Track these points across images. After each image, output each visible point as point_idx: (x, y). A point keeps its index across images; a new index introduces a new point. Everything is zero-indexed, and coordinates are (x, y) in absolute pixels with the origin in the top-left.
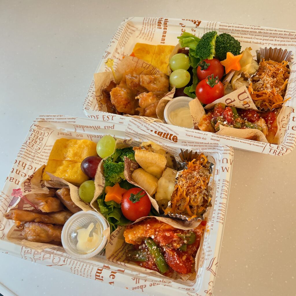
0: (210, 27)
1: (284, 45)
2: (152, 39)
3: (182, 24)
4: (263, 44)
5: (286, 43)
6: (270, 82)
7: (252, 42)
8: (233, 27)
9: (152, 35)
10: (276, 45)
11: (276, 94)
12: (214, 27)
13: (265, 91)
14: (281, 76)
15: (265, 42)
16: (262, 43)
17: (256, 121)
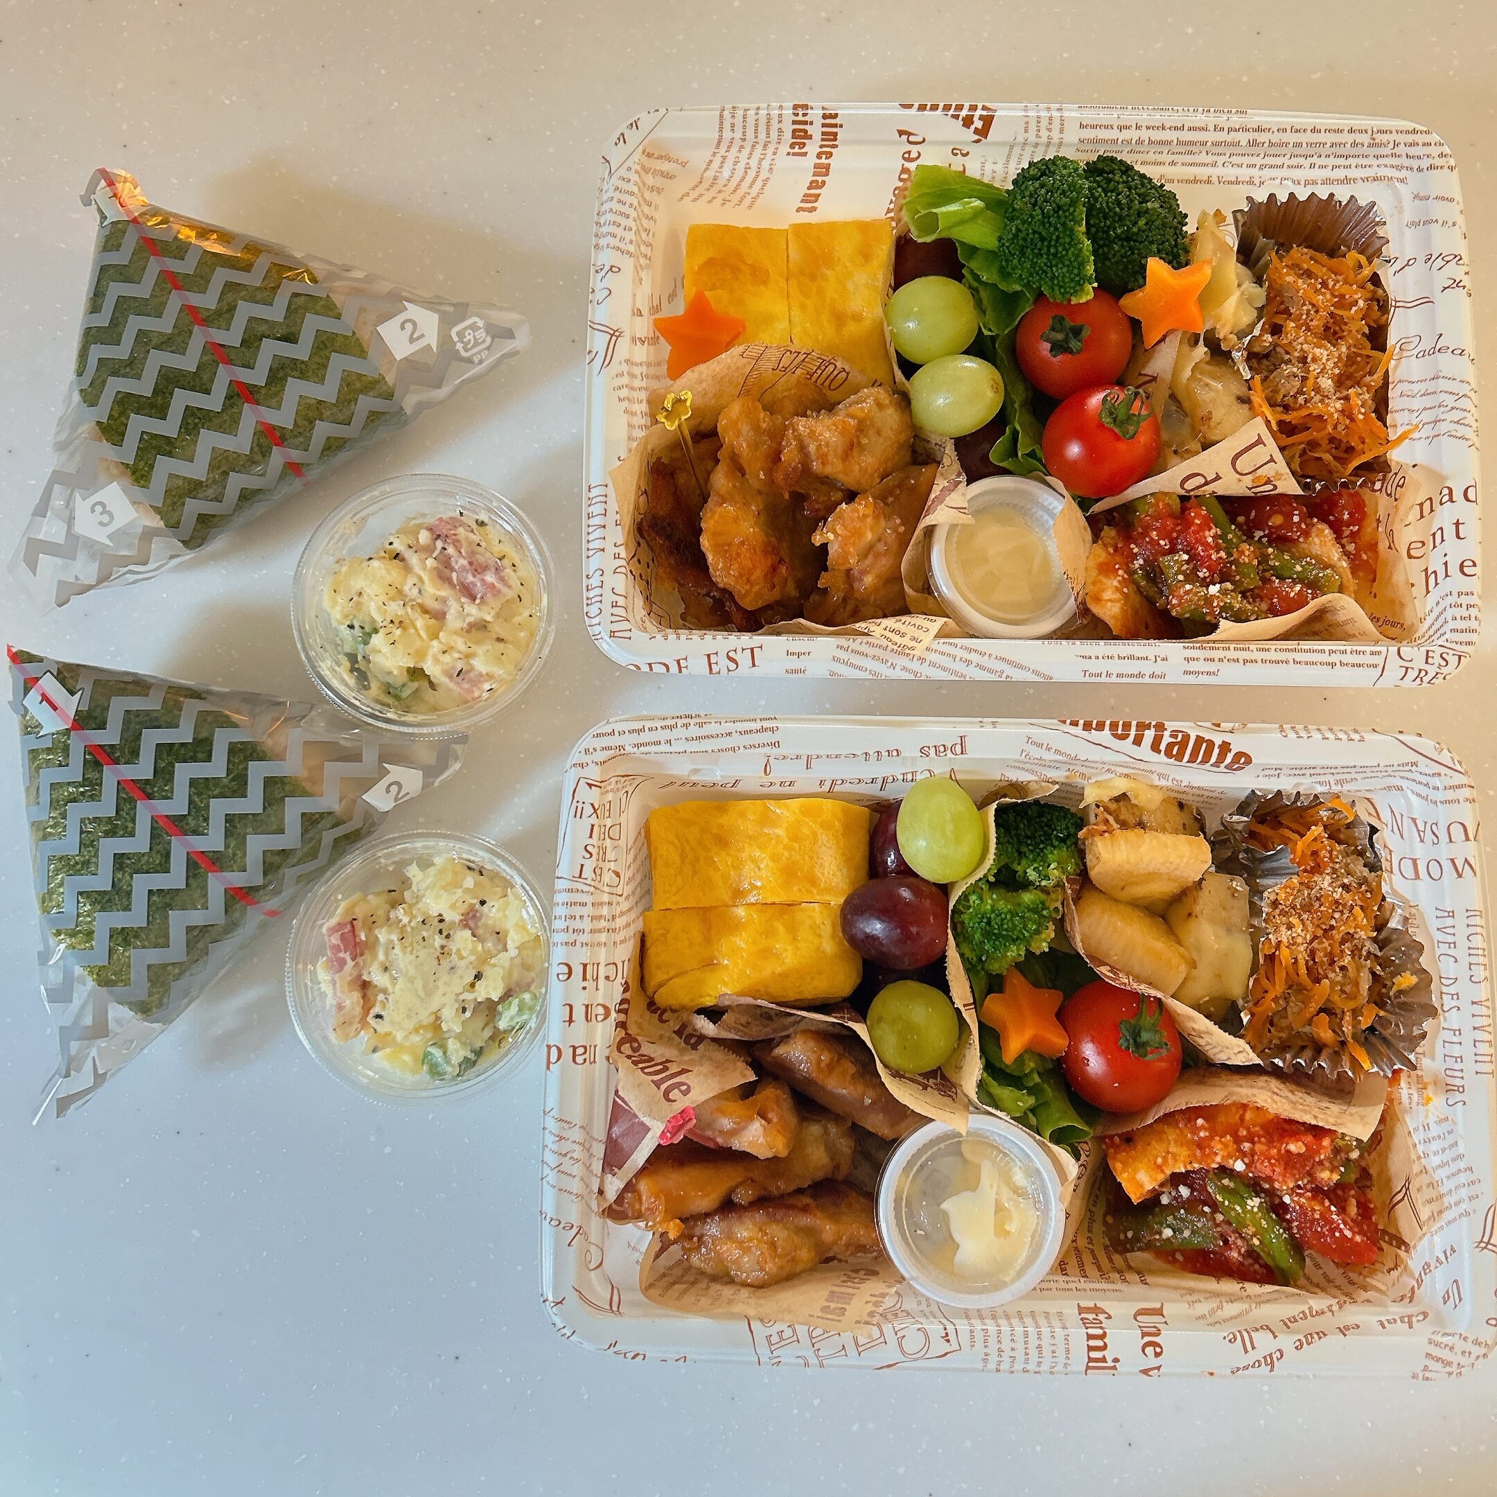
0: (1038, 136)
1: (1347, 181)
2: (755, 198)
3: (909, 134)
4: (1262, 183)
5: (1352, 173)
6: (1330, 364)
7: (1215, 179)
8: (1138, 127)
9: (759, 183)
10: (1314, 183)
11: (1361, 417)
12: (1056, 135)
13: (1317, 407)
14: (1356, 328)
15: (1268, 173)
16: (1257, 181)
17: (1301, 540)
